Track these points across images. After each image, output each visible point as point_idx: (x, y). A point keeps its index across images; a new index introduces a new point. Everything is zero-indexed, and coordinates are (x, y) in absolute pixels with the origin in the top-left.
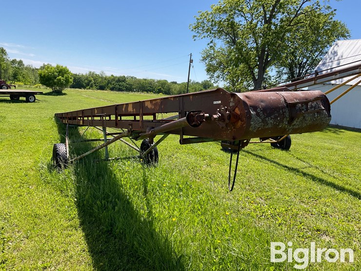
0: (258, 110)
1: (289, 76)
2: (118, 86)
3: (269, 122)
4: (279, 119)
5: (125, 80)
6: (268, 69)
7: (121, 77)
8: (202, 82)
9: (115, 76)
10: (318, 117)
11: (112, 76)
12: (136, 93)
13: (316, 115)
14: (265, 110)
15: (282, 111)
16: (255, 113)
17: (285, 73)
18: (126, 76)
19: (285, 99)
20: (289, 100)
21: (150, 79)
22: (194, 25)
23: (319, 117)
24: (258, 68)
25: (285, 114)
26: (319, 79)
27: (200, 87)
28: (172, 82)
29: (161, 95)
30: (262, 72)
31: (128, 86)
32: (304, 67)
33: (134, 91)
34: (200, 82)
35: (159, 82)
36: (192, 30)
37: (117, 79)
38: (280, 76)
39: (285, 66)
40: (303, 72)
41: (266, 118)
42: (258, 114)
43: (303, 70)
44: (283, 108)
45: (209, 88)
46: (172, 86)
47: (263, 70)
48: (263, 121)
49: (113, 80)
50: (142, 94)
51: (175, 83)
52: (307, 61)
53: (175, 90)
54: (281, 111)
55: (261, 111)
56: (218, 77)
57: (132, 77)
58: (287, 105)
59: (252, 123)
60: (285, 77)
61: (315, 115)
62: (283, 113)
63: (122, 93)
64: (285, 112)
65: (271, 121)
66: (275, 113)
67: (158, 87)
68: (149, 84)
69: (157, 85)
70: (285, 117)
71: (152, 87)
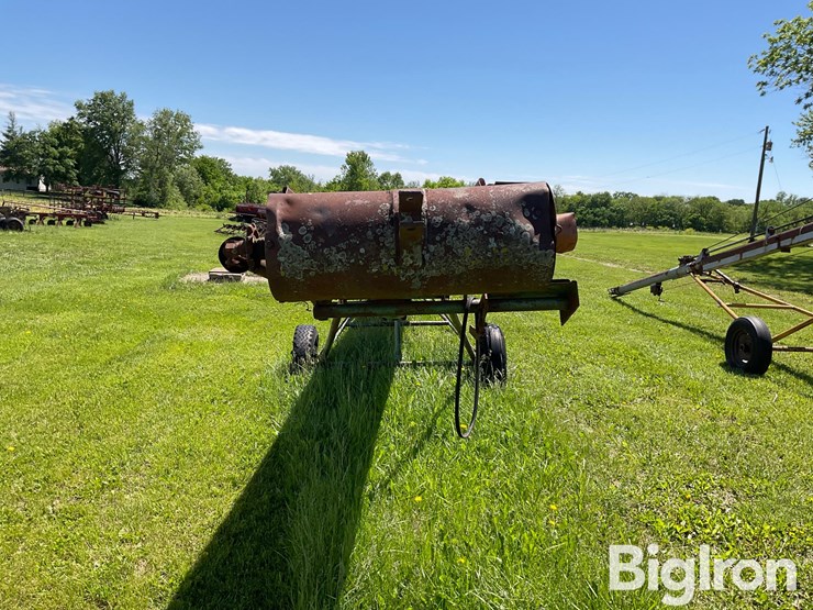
0: (302, 231)
2: (590, 216)
3: (332, 258)
4: (362, 250)
5: (608, 201)
7: (598, 196)
9: (586, 193)
11: (579, 193)
13: (495, 244)
14: (320, 230)
15: (374, 233)
16: (290, 236)
18: (612, 194)
19: (392, 205)
21: (670, 196)
22: (761, 58)
23: (505, 251)
25: (381, 239)
28: (730, 202)
31: (614, 214)
35: (693, 201)
36: (757, 70)
37: (590, 200)
41: (323, 247)
42: (298, 240)
46: (730, 211)
48: (313, 255)
49: (581, 203)
51: (739, 203)
53: (737, 219)
54: (370, 233)
55: (308, 232)
57: (627, 195)
58: (393, 219)
59: (282, 259)
62: (376, 237)
64: (382, 234)
65: (339, 256)
66: (352, 238)
67: (692, 213)
68: (667, 208)
69: (687, 209)
70: (382, 248)
71: (675, 216)
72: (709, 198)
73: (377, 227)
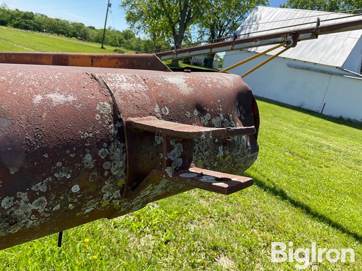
1: (210, 38)
2: (23, 23)
5: (33, 17)
6: (190, 27)
7: (28, 13)
8: (123, 31)
9: (20, 10)
10: (224, 157)
12: (44, 34)
13: (221, 153)
15: (95, 156)
17: (207, 34)
18: (34, 13)
19: (115, 106)
20: (131, 110)
23: (229, 157)
24: (180, 25)
26: (237, 44)
27: (121, 36)
28: (89, 27)
29: (73, 40)
30: (183, 29)
31: (36, 24)
32: (224, 30)
33: (43, 32)
34: (122, 32)
35: (74, 24)
37: (23, 15)
38: (201, 36)
39: (207, 27)
40: (223, 35)
43: (223, 33)
44: (100, 142)
45: (130, 38)
46: (90, 31)
47: (184, 27)
49: (18, 15)
50: (51, 36)
51: (93, 28)
52: (228, 24)
53: (92, 36)
54: (88, 157)
56: (139, 28)
57: (42, 15)
58: (120, 130)
60: (206, 38)
61: (218, 152)
62: (98, 164)
63: (26, 31)
64: (108, 158)
65: (33, 206)
66: (57, 170)
67: (73, 30)
68: (62, 25)
69: (71, 27)
70: (107, 178)
71: (65, 30)
72: (80, 23)
73: (99, 146)
